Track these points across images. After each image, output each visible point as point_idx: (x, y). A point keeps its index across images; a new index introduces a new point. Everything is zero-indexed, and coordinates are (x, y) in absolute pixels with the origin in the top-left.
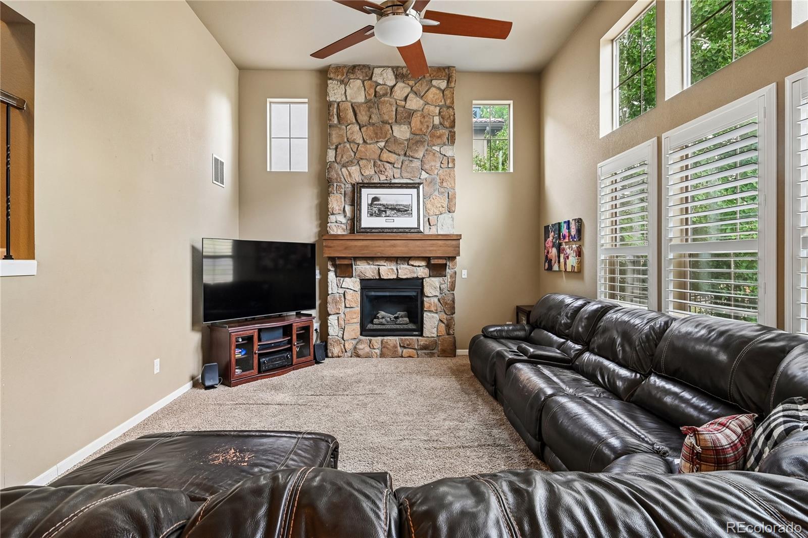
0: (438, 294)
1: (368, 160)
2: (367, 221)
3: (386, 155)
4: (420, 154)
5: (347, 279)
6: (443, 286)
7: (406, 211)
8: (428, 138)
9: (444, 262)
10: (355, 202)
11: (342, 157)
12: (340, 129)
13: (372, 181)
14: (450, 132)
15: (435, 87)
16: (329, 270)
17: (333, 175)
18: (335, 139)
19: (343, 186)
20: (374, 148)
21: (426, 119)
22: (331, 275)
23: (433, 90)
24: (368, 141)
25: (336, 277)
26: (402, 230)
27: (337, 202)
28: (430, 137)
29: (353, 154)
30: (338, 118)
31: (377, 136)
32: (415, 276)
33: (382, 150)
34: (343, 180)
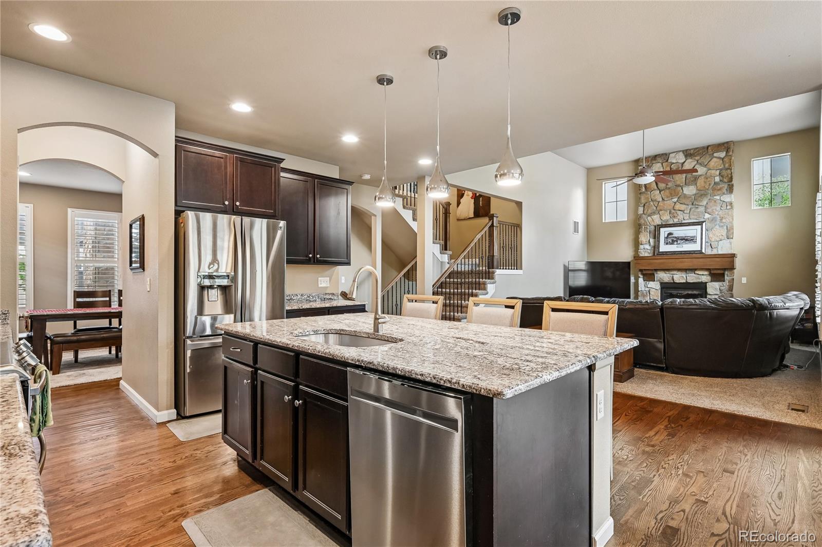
0: (718, 293)
1: (666, 210)
2: (663, 248)
3: (678, 206)
4: (704, 203)
5: (651, 282)
6: (722, 288)
7: (692, 240)
8: (710, 192)
9: (722, 272)
10: (656, 235)
11: (648, 210)
12: (646, 194)
13: (668, 223)
14: (729, 185)
15: (716, 157)
16: (640, 277)
17: (642, 221)
18: (643, 201)
19: (648, 227)
20: (669, 203)
21: (709, 179)
22: (641, 280)
23: (715, 159)
24: (665, 199)
25: (644, 281)
26: (688, 252)
27: (645, 238)
28: (712, 190)
29: (655, 208)
30: (645, 188)
31: (672, 196)
32: (700, 281)
33: (675, 203)
34: (648, 223)
